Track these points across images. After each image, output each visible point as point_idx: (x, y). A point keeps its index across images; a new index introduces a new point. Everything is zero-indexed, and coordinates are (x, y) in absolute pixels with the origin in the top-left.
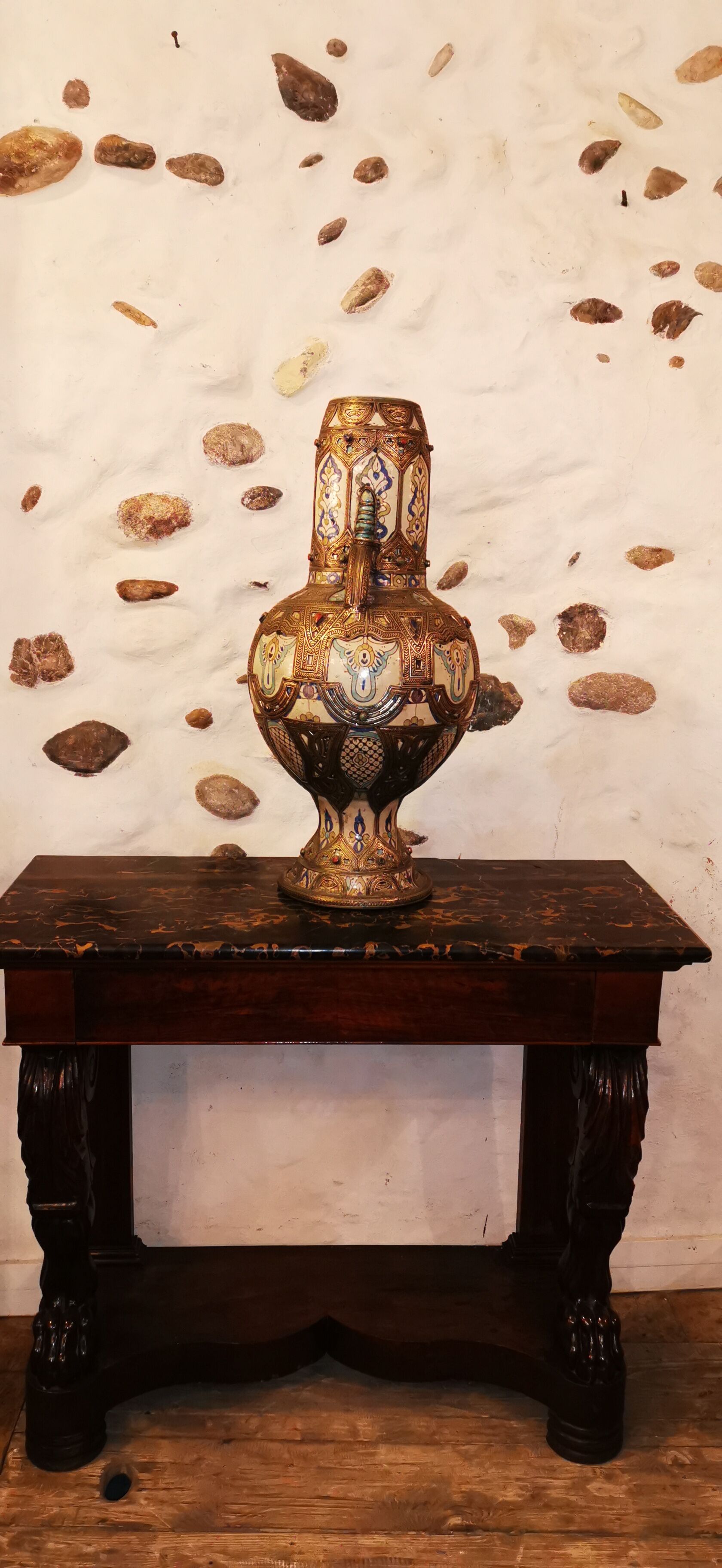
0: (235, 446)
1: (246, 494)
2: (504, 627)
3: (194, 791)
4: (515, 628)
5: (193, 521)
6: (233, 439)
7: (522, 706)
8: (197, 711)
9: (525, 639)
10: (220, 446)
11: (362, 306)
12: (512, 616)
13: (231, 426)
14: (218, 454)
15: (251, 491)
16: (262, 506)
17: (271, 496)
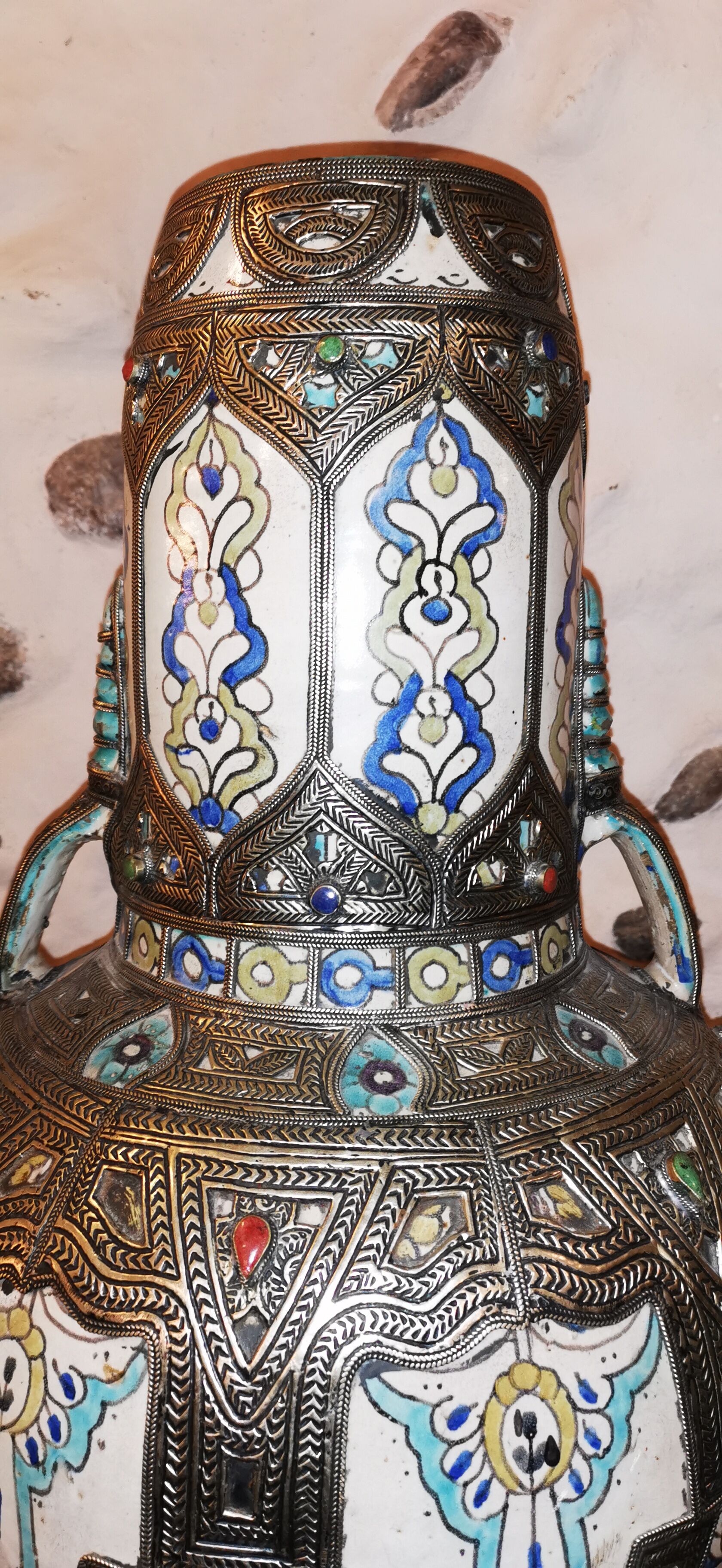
10: (82, 490)
11: (429, 107)
14: (79, 511)
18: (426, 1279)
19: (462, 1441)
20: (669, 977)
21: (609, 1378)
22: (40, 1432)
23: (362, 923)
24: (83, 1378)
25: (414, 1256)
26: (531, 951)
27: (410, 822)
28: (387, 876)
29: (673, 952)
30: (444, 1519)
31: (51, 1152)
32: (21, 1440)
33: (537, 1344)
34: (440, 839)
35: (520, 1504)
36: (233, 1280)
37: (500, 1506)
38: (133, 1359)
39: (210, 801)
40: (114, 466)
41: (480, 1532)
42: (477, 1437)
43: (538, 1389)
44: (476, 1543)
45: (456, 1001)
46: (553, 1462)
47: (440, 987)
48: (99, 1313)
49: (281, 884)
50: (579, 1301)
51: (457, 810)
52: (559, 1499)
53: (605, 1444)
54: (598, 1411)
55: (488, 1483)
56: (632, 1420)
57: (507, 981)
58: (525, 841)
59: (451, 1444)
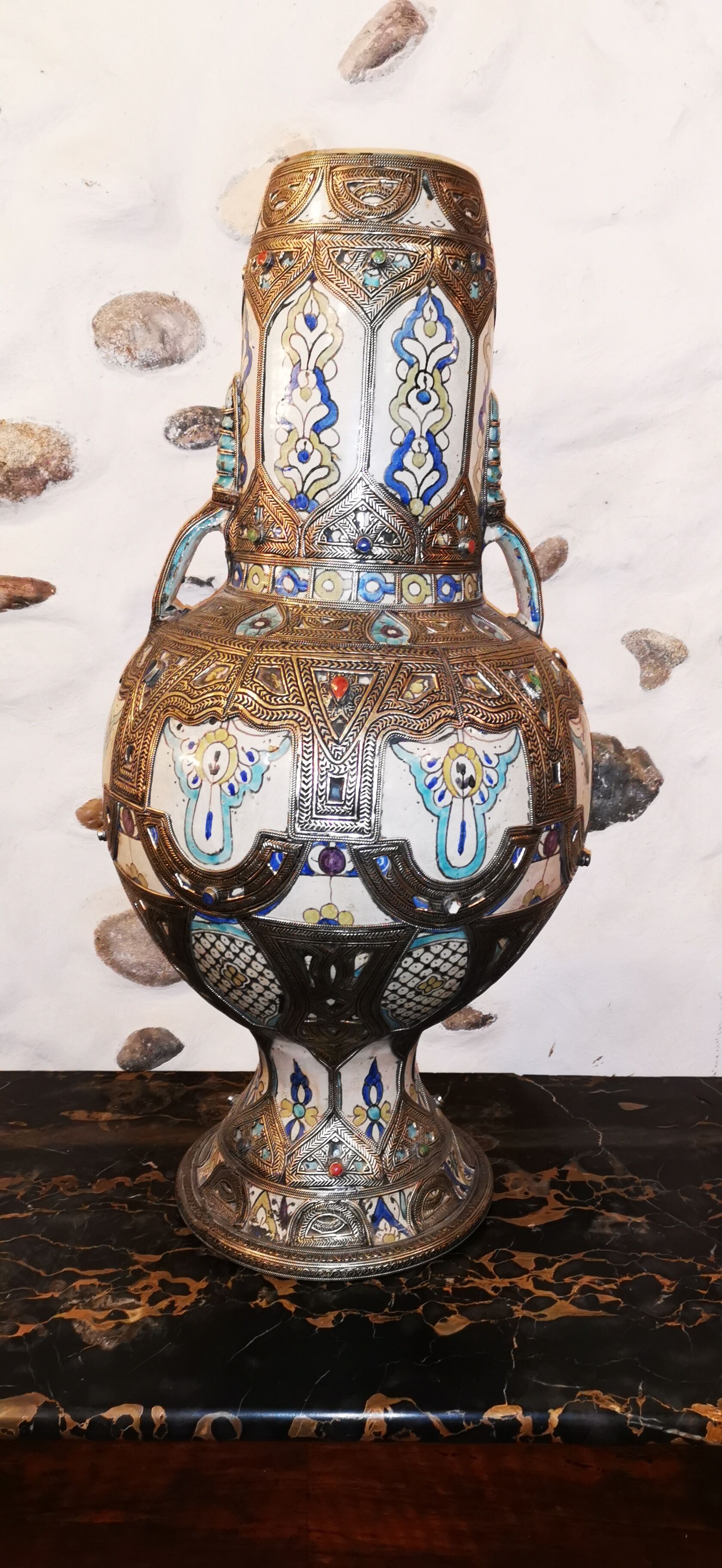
0: (149, 333)
1: (173, 419)
2: (631, 651)
3: (92, 938)
4: (651, 653)
5: (78, 470)
6: (146, 319)
7: (661, 789)
8: (95, 803)
9: (668, 673)
10: (121, 332)
11: (377, 68)
12: (645, 632)
13: (144, 297)
14: (118, 348)
15: (181, 415)
16: (201, 441)
17: (216, 424)
18: (418, 706)
19: (434, 772)
20: (526, 620)
21: (498, 755)
22: (236, 780)
23: (380, 559)
24: (258, 752)
25: (412, 697)
26: (461, 585)
27: (406, 508)
28: (394, 535)
29: (530, 605)
30: (425, 805)
31: (228, 664)
32: (225, 787)
33: (467, 737)
34: (420, 518)
35: (458, 802)
36: (330, 705)
37: (449, 802)
38: (283, 740)
39: (302, 496)
40: (144, 316)
41: (440, 813)
42: (440, 772)
43: (467, 755)
44: (438, 817)
45: (425, 603)
46: (473, 786)
47: (417, 595)
48: (265, 723)
49: (339, 539)
50: (485, 721)
51: (429, 504)
52: (475, 803)
53: (495, 782)
54: (492, 768)
55: (444, 792)
56: (507, 775)
57: (448, 597)
58: (460, 526)
59: (429, 774)
